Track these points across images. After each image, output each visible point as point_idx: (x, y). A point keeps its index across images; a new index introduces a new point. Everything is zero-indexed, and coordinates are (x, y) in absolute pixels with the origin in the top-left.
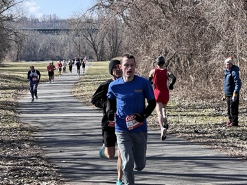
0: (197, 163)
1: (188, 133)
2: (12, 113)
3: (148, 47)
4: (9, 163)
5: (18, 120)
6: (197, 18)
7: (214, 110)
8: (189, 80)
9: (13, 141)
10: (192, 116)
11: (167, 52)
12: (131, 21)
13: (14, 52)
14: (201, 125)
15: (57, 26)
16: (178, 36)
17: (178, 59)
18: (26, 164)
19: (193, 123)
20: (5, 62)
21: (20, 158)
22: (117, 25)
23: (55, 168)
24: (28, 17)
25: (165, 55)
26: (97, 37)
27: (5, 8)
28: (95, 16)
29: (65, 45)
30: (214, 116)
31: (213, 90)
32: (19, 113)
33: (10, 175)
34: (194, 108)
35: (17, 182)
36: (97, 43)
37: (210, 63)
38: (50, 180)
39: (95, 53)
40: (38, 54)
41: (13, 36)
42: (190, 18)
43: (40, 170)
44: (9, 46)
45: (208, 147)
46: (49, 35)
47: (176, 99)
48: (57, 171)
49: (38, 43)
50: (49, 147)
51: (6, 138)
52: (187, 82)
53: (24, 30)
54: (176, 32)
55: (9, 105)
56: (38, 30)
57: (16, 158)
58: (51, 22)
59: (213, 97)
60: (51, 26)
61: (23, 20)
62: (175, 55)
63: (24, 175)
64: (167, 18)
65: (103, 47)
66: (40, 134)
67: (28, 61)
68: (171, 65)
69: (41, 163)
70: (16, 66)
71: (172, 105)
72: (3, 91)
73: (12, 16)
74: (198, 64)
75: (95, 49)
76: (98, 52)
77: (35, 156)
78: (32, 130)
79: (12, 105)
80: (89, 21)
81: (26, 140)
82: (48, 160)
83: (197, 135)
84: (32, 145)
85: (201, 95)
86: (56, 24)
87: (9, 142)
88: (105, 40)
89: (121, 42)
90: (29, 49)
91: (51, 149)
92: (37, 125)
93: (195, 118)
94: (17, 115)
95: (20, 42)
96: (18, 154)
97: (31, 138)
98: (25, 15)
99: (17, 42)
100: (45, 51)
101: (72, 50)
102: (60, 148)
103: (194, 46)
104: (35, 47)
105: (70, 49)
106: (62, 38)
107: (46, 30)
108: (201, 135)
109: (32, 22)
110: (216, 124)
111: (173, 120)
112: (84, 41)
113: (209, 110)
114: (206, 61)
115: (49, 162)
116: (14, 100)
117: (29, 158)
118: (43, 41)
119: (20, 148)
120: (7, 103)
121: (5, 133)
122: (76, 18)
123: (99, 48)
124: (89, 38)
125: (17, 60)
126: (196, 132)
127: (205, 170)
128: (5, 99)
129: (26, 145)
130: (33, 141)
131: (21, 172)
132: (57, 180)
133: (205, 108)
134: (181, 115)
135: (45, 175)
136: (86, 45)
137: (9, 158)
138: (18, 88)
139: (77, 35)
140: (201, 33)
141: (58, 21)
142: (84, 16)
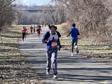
0: (101, 71)
1: (96, 57)
2: (17, 49)
3: (78, 18)
4: (16, 71)
5: (19, 52)
6: (100, 5)
7: (108, 47)
8: (97, 33)
9: (17, 61)
10: (98, 49)
11: (86, 21)
12: (70, 6)
13: (17, 21)
14: (102, 54)
15: (36, 9)
16: (91, 13)
17: (92, 24)
18: (23, 72)
19: (99, 53)
20: (13, 25)
21: (21, 69)
22: (63, 8)
23: (37, 73)
24: (23, 5)
25: (86, 22)
26: (55, 14)
27: (13, 1)
28: (54, 4)
29: (40, 18)
30: (108, 49)
31: (107, 38)
32: (20, 48)
33: (16, 77)
34: (99, 46)
35: (19, 80)
36: (54, 17)
37: (106, 25)
38: (34, 79)
39: (53, 21)
40: (28, 22)
41: (16, 14)
42: (97, 5)
43: (30, 74)
44: (15, 18)
45: (106, 64)
46: (33, 13)
47: (91, 42)
48: (37, 75)
49: (28, 16)
50: (33, 64)
51: (14, 60)
52: (95, 34)
53: (21, 11)
54: (90, 11)
55: (15, 45)
56: (28, 11)
57: (19, 69)
58: (34, 7)
59: (107, 41)
60: (34, 9)
61: (21, 6)
62: (90, 22)
63: (23, 77)
64: (86, 5)
65: (57, 18)
66: (29, 58)
67: (23, 24)
68: (88, 26)
69: (30, 71)
70: (18, 27)
71: (89, 45)
72: (12, 39)
73: (16, 4)
74: (100, 26)
75: (53, 19)
76: (55, 21)
77: (28, 68)
78: (26, 56)
79: (16, 45)
80: (51, 7)
81: (23, 61)
82: (33, 69)
83: (100, 58)
84: (26, 63)
85: (102, 40)
86: (36, 8)
87: (16, 62)
88: (58, 15)
89: (65, 16)
90: (23, 19)
91: (35, 65)
92: (28, 54)
93: (100, 50)
94: (19, 49)
95: (19, 16)
96: (20, 67)
97: (25, 60)
98: (22, 4)
99: (18, 16)
100: (31, 20)
101: (43, 20)
102: (38, 64)
103: (99, 18)
104: (26, 18)
105: (42, 19)
106: (38, 14)
107: (31, 11)
108: (102, 58)
109: (25, 7)
110: (109, 53)
111: (89, 52)
112: (49, 15)
113: (106, 47)
114: (104, 24)
115: (33, 71)
116: (17, 43)
117: (25, 69)
118: (30, 16)
119: (20, 64)
120: (14, 44)
121: (13, 57)
122: (45, 5)
123: (56, 19)
124: (51, 14)
125: (18, 24)
126: (100, 57)
127: (104, 74)
128: (13, 42)
129: (23, 63)
130: (26, 61)
131: (21, 75)
132: (37, 79)
133: (104, 46)
134: (93, 49)
135: (32, 76)
136: (50, 17)
137: (15, 69)
138: (19, 37)
139: (45, 13)
140: (102, 12)
141: (36, 7)
142: (49, 4)
